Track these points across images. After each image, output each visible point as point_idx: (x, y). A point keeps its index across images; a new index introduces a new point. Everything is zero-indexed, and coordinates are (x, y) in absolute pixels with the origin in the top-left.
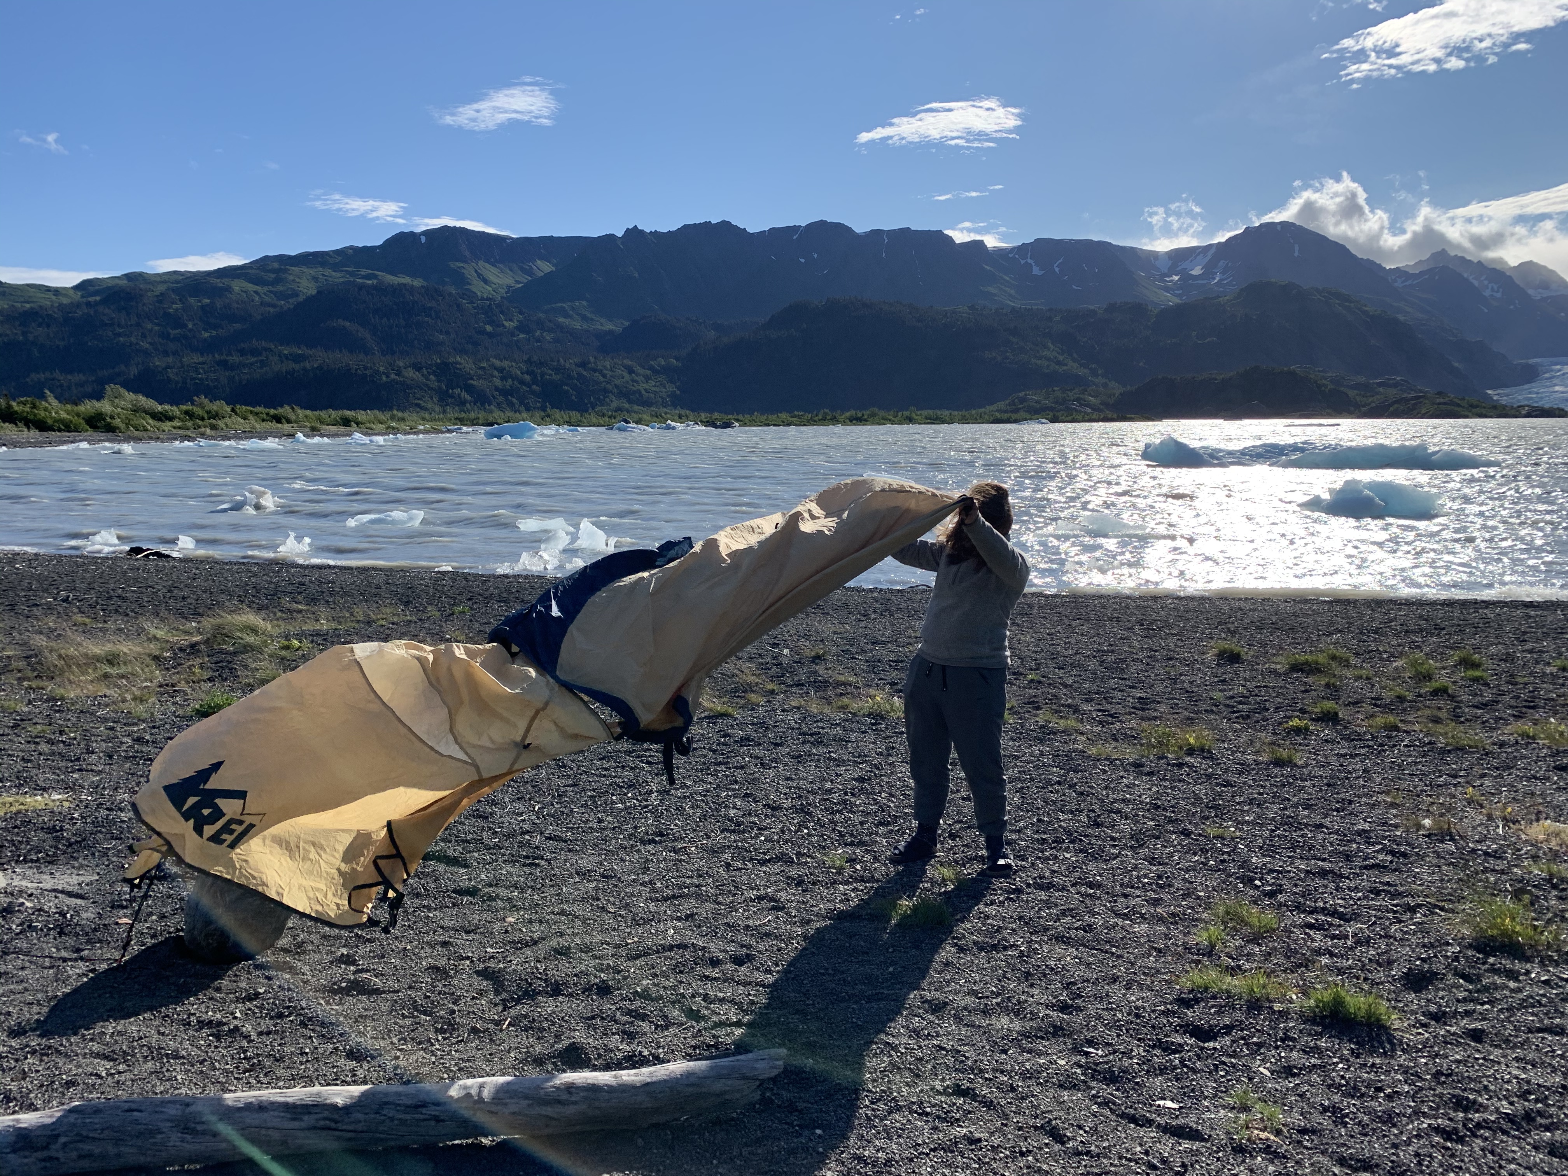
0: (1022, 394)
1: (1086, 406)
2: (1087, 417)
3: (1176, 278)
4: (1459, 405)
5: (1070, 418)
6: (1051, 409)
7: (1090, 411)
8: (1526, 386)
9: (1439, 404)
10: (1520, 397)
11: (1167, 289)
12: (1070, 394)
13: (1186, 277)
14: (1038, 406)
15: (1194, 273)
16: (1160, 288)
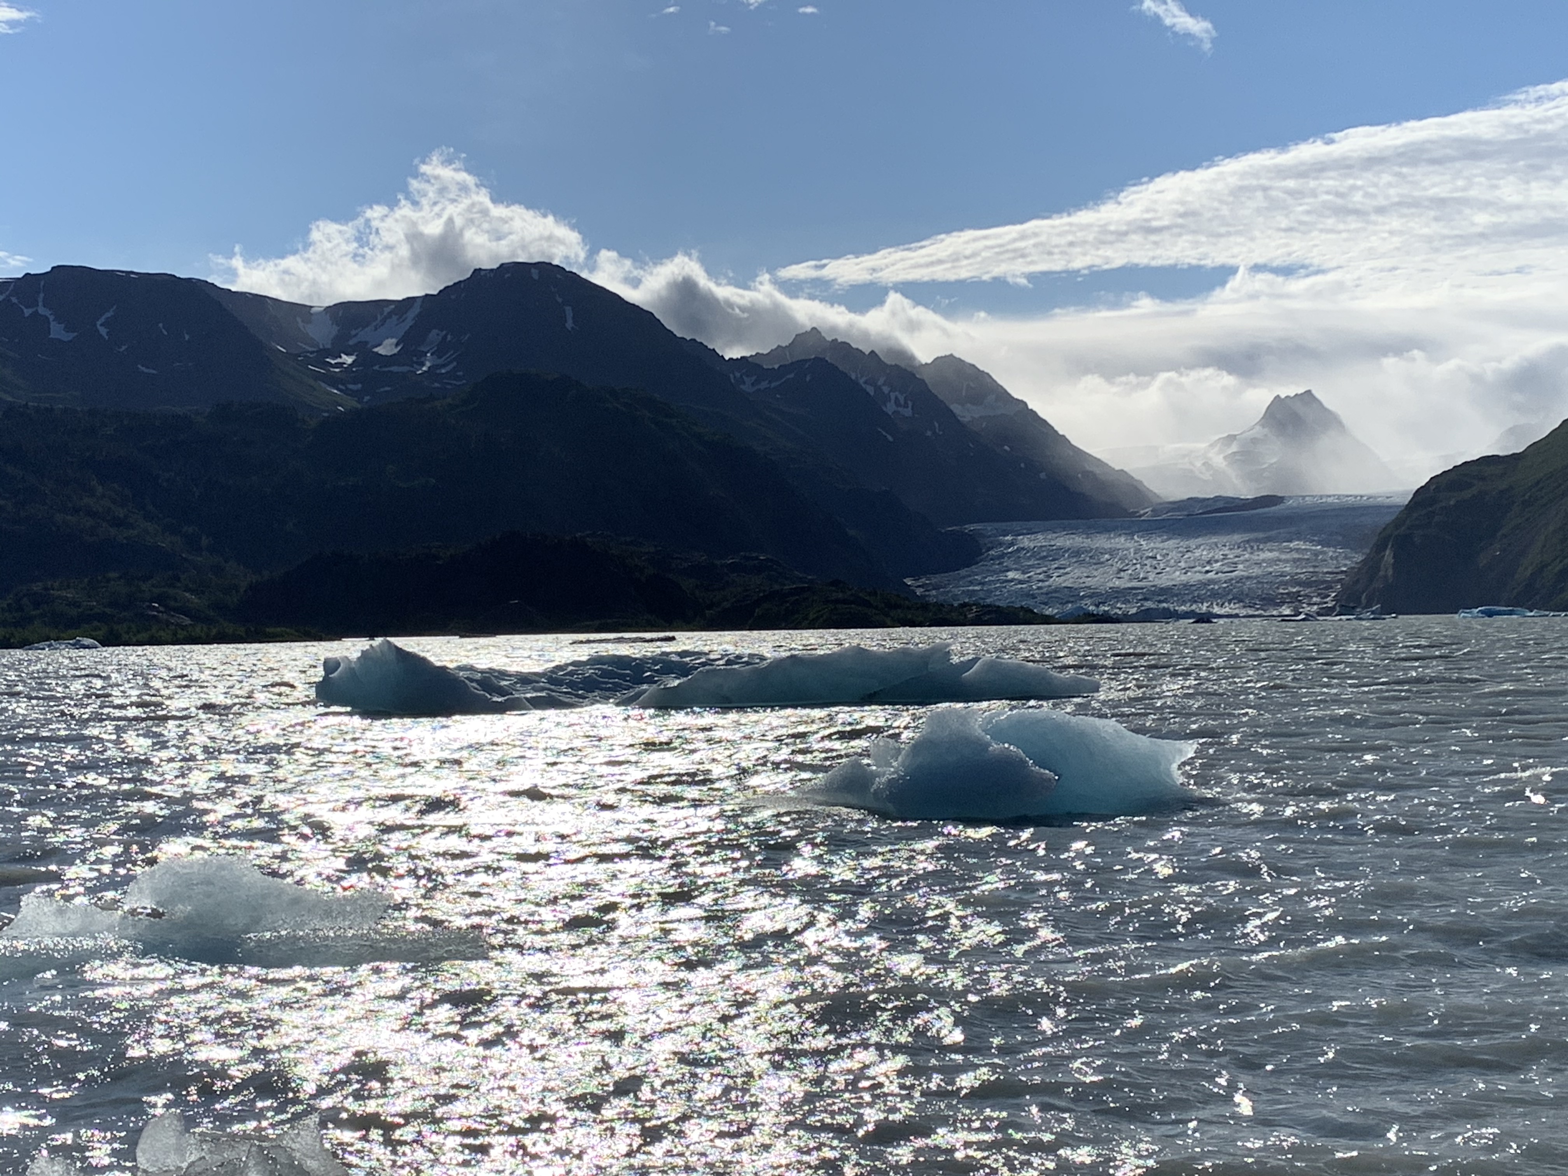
0: (37, 587)
1: (177, 610)
2: (181, 634)
3: (349, 360)
4: (868, 605)
5: (144, 636)
6: (102, 618)
7: (187, 621)
8: (963, 572)
9: (837, 601)
10: (958, 591)
11: (333, 381)
12: (144, 587)
13: (366, 357)
14: (74, 612)
15: (380, 350)
16: (317, 376)
